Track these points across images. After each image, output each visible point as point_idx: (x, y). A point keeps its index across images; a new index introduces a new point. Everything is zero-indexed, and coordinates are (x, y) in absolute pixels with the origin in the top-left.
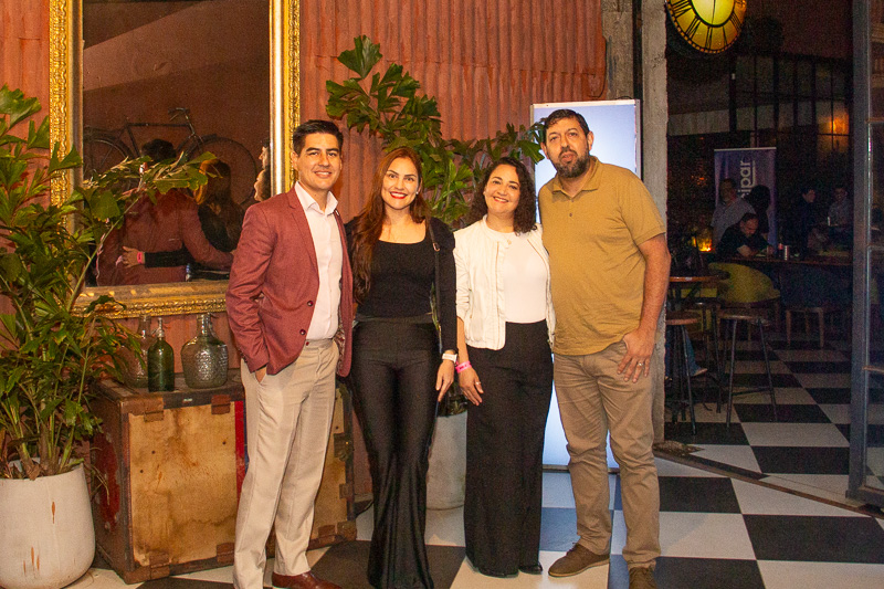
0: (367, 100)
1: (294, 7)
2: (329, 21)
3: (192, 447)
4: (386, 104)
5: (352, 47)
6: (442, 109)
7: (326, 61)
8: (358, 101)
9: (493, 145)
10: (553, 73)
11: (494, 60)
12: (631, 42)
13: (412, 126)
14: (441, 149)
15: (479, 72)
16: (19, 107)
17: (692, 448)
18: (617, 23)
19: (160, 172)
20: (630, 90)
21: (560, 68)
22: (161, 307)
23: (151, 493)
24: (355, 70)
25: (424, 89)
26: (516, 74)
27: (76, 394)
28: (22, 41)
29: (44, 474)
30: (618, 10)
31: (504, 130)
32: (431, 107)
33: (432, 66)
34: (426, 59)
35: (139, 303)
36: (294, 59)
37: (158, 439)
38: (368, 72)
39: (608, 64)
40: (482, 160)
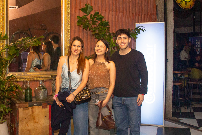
0: (89, 21)
3: (36, 118)
4: (94, 23)
5: (85, 7)
6: (110, 24)
7: (77, 11)
8: (86, 22)
10: (141, 14)
11: (125, 11)
12: (164, 6)
13: (101, 29)
14: (109, 35)
15: (121, 14)
17: (180, 119)
18: (160, 1)
19: (29, 41)
20: (163, 19)
21: (143, 13)
22: (30, 78)
23: (25, 130)
24: (86, 13)
25: (105, 19)
26: (131, 15)
27: (4, 102)
32: (107, 24)
33: (107, 12)
34: (105, 10)
35: (24, 77)
36: (68, 10)
37: (27, 115)
38: (89, 14)
39: (157, 12)
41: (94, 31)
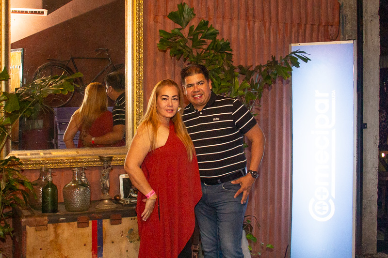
0: (185, 41)
3: (65, 247)
4: (197, 43)
5: (176, 10)
6: (234, 47)
7: (160, 18)
8: (179, 42)
9: (263, 70)
10: (305, 25)
11: (267, 18)
12: (356, 6)
13: (213, 56)
14: (231, 71)
15: (257, 25)
20: (355, 35)
21: (310, 22)
22: (57, 163)
24: (180, 25)
25: (222, 35)
26: (281, 26)
31: (271, 60)
32: (227, 46)
33: (227, 21)
34: (223, 16)
35: (44, 160)
36: (139, 17)
37: (44, 241)
38: (186, 25)
39: (341, 19)
40: (256, 78)
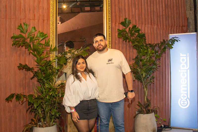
0: (127, 33)
1: (109, 11)
2: (118, 14)
4: (132, 35)
5: (124, 21)
6: (146, 36)
7: (117, 24)
8: (125, 34)
9: (160, 45)
10: (174, 26)
11: (159, 24)
12: (194, 18)
13: (139, 40)
14: (146, 46)
15: (155, 27)
16: (43, 36)
18: (190, 13)
19: (76, 52)
20: (194, 30)
21: (176, 25)
24: (124, 26)
25: (142, 31)
26: (165, 27)
27: (55, 107)
28: (44, 20)
29: (47, 126)
30: (190, 10)
31: (162, 41)
32: (144, 35)
33: (144, 25)
34: (142, 23)
36: (109, 24)
38: (128, 27)
39: (188, 24)
40: (157, 48)
41: (133, 42)
